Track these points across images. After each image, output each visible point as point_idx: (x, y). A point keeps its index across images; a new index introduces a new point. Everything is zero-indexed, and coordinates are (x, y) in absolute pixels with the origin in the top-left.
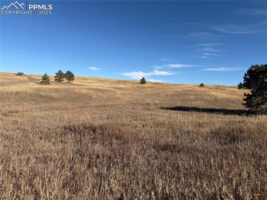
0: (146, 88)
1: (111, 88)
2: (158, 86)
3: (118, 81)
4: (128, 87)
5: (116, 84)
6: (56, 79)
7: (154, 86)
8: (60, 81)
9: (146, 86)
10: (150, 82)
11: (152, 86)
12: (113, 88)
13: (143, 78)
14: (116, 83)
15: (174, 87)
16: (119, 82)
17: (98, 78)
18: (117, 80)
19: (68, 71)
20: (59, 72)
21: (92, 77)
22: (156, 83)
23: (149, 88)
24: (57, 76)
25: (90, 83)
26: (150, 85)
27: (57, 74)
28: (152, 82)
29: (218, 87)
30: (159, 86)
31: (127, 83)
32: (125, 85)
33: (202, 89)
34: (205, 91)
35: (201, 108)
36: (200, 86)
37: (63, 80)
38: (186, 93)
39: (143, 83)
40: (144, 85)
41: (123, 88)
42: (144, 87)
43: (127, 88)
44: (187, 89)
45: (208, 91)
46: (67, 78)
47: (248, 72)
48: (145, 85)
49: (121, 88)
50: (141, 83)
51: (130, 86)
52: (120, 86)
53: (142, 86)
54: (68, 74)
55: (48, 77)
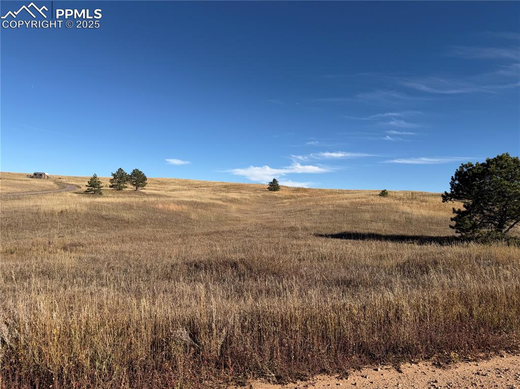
0: (281, 198)
1: (216, 199)
2: (302, 194)
3: (225, 187)
4: (247, 196)
5: (223, 191)
6: (111, 185)
7: (295, 194)
8: (120, 189)
9: (280, 196)
10: (287, 187)
11: (292, 194)
12: (220, 199)
13: (274, 180)
14: (223, 189)
15: (332, 196)
16: (228, 188)
17: (186, 181)
18: (224, 184)
19: (134, 169)
20: (118, 172)
21: (175, 179)
22: (298, 190)
23: (285, 199)
24: (115, 178)
25: (173, 190)
26: (287, 193)
27: (114, 175)
28: (290, 188)
29: (413, 197)
30: (304, 194)
31: (243, 190)
32: (241, 193)
33: (385, 200)
34: (389, 205)
35: (384, 234)
36: (380, 195)
37: (126, 187)
38: (356, 208)
39: (273, 189)
40: (275, 193)
41: (238, 200)
42: (275, 196)
43: (246, 199)
44: (357, 200)
45: (396, 204)
46: (134, 182)
47: (456, 174)
48: (279, 194)
49: (235, 199)
50: (270, 190)
51: (251, 196)
52: (231, 196)
53: (272, 194)
54: (135, 175)
55: (99, 182)
